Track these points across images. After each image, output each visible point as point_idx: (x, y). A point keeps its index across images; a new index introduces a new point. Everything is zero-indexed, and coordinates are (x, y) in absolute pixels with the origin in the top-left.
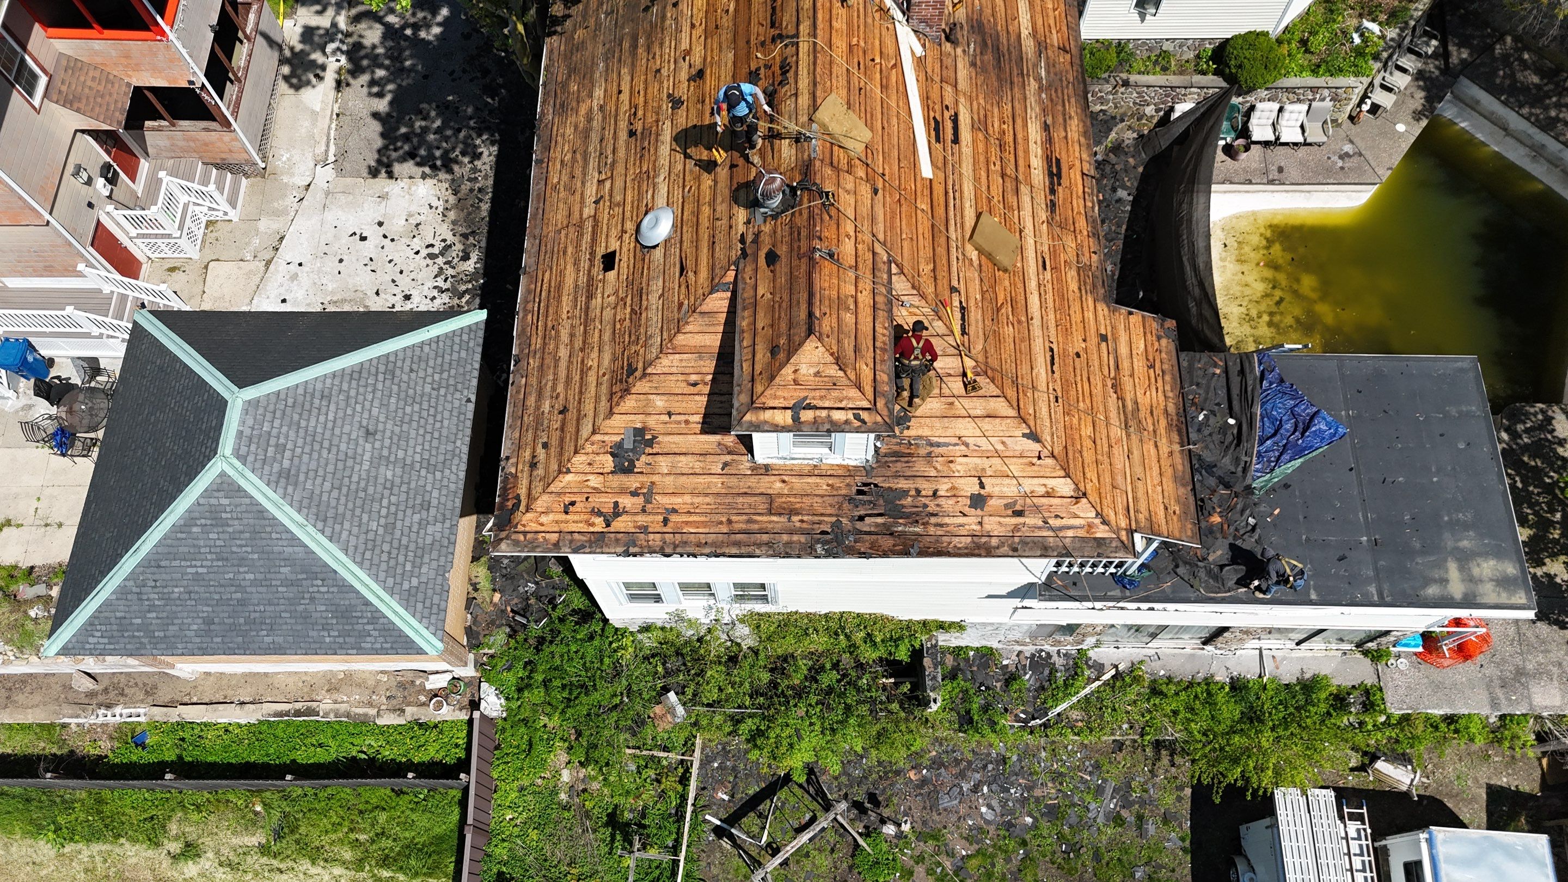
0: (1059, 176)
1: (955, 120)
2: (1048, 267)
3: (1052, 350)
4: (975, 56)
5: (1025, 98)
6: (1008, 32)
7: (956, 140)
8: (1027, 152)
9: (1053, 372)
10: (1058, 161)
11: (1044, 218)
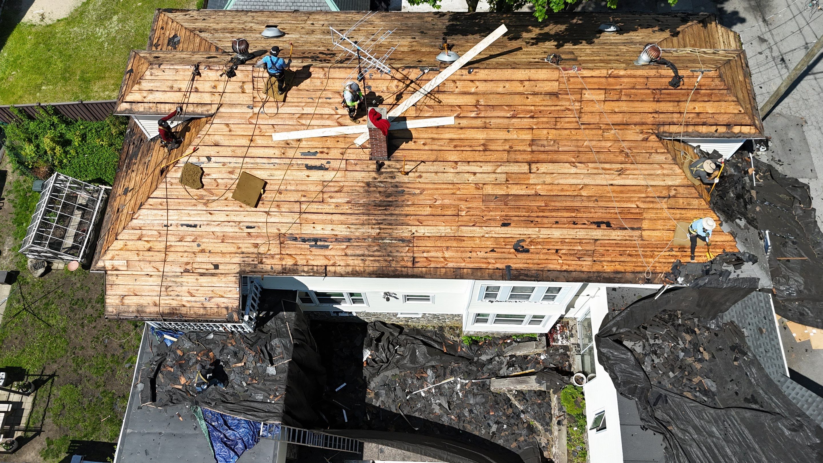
0: (316, 246)
1: (321, 168)
2: (249, 230)
3: (195, 226)
4: (375, 186)
5: (363, 224)
6: (407, 215)
7: (309, 168)
8: (324, 222)
9: (182, 225)
10: (327, 247)
11: (283, 231)
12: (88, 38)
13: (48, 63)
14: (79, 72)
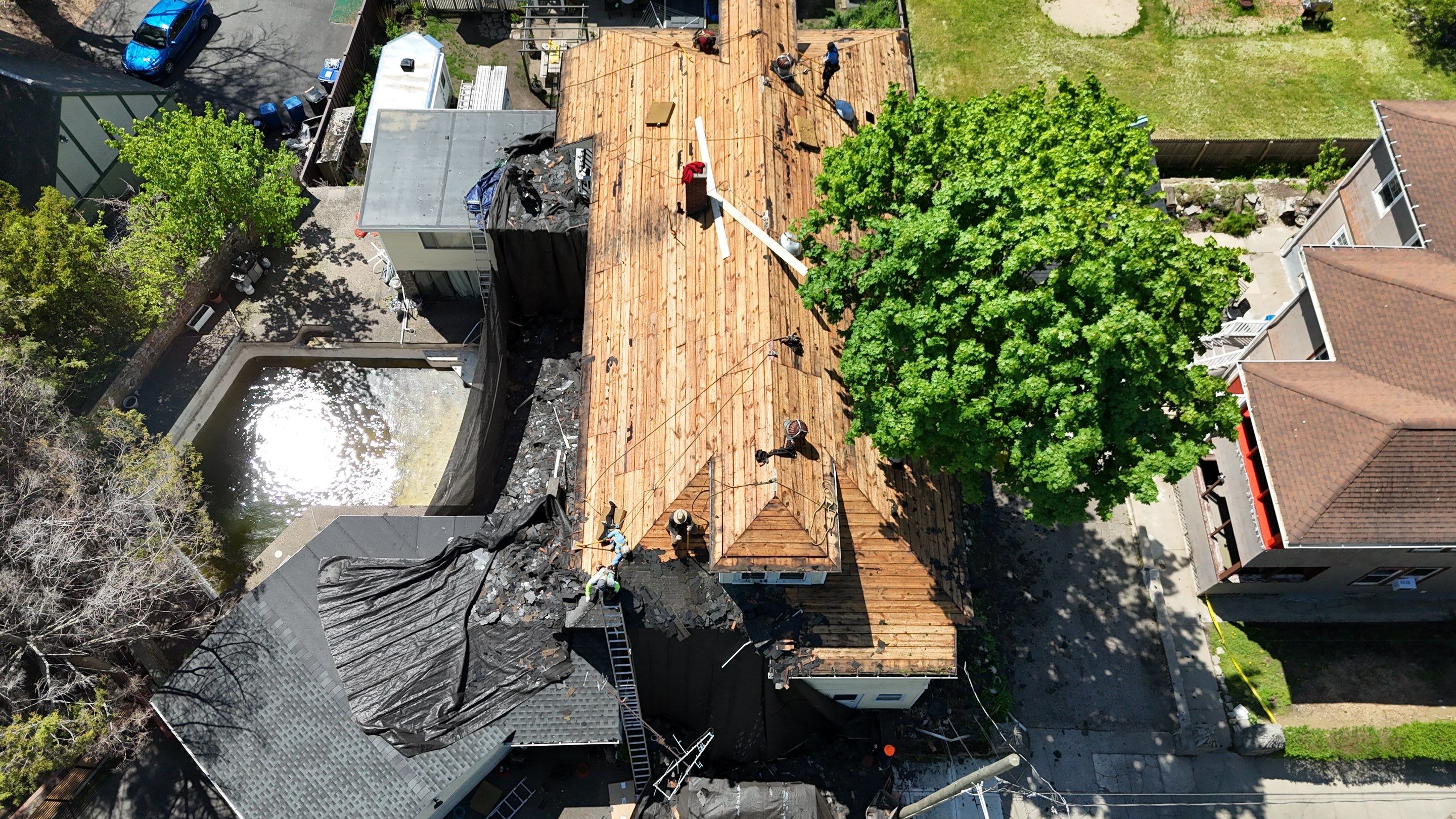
5: (632, 217)
12: (1022, 48)
13: (979, 20)
14: (970, 49)
